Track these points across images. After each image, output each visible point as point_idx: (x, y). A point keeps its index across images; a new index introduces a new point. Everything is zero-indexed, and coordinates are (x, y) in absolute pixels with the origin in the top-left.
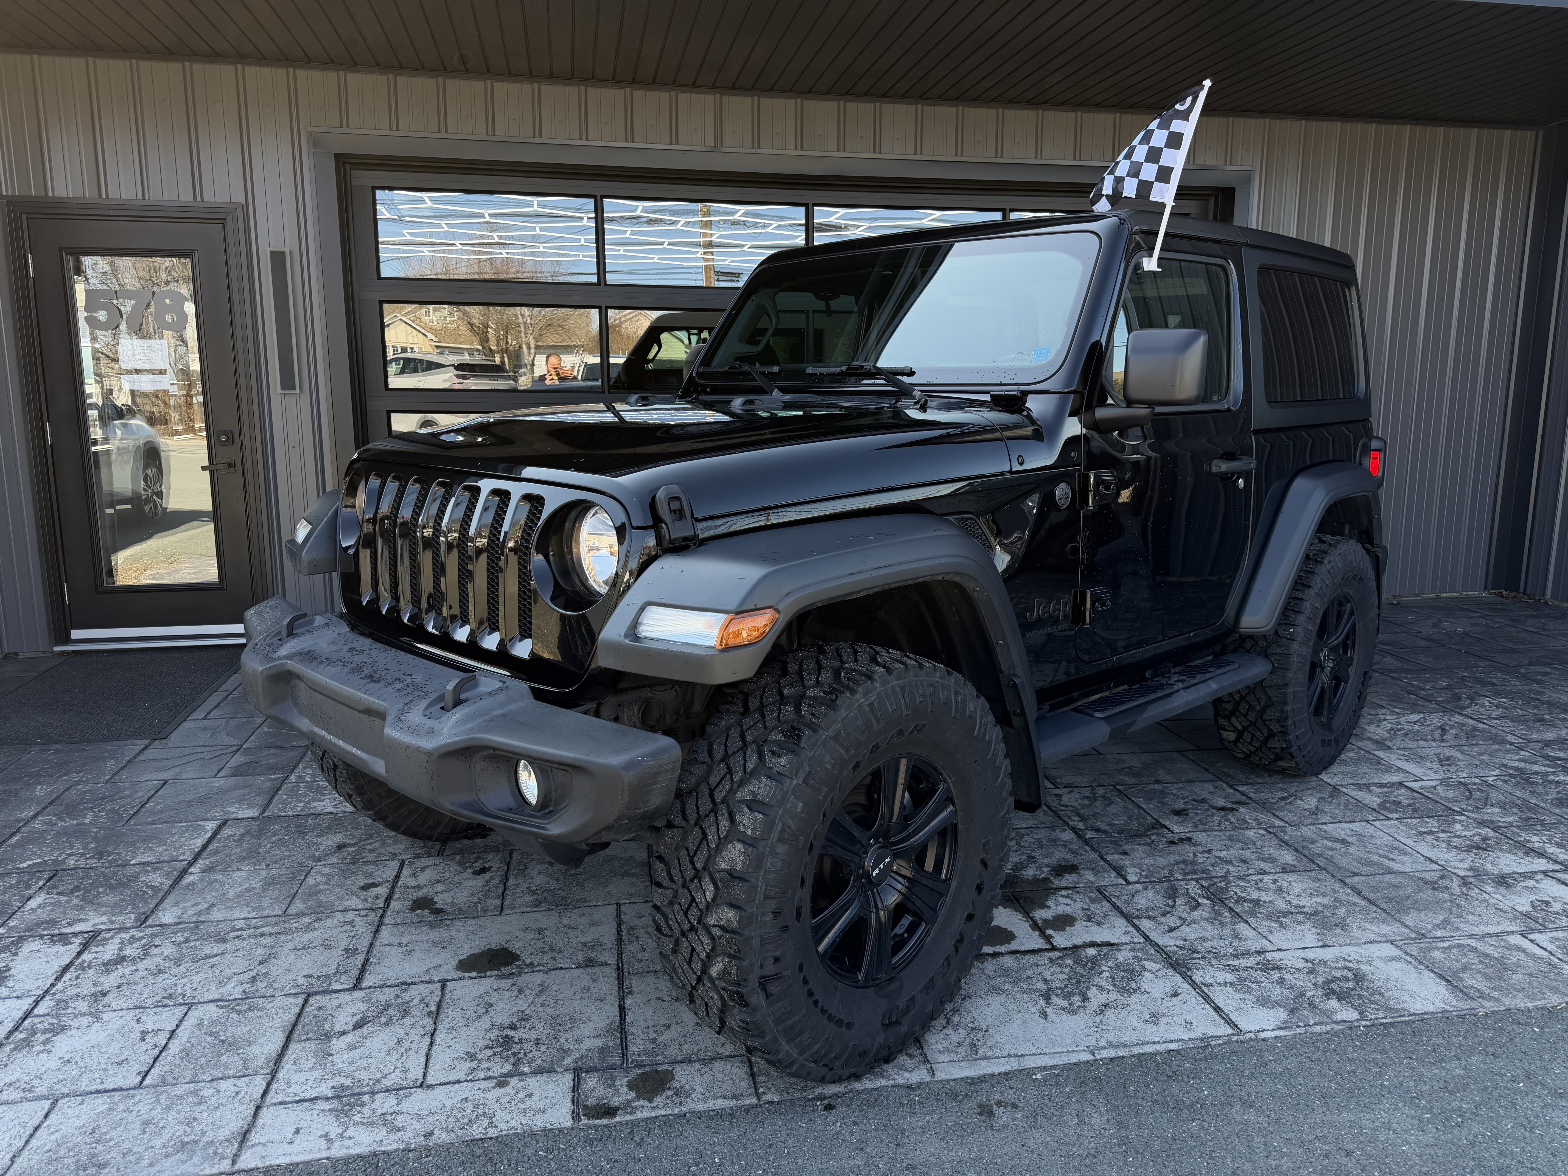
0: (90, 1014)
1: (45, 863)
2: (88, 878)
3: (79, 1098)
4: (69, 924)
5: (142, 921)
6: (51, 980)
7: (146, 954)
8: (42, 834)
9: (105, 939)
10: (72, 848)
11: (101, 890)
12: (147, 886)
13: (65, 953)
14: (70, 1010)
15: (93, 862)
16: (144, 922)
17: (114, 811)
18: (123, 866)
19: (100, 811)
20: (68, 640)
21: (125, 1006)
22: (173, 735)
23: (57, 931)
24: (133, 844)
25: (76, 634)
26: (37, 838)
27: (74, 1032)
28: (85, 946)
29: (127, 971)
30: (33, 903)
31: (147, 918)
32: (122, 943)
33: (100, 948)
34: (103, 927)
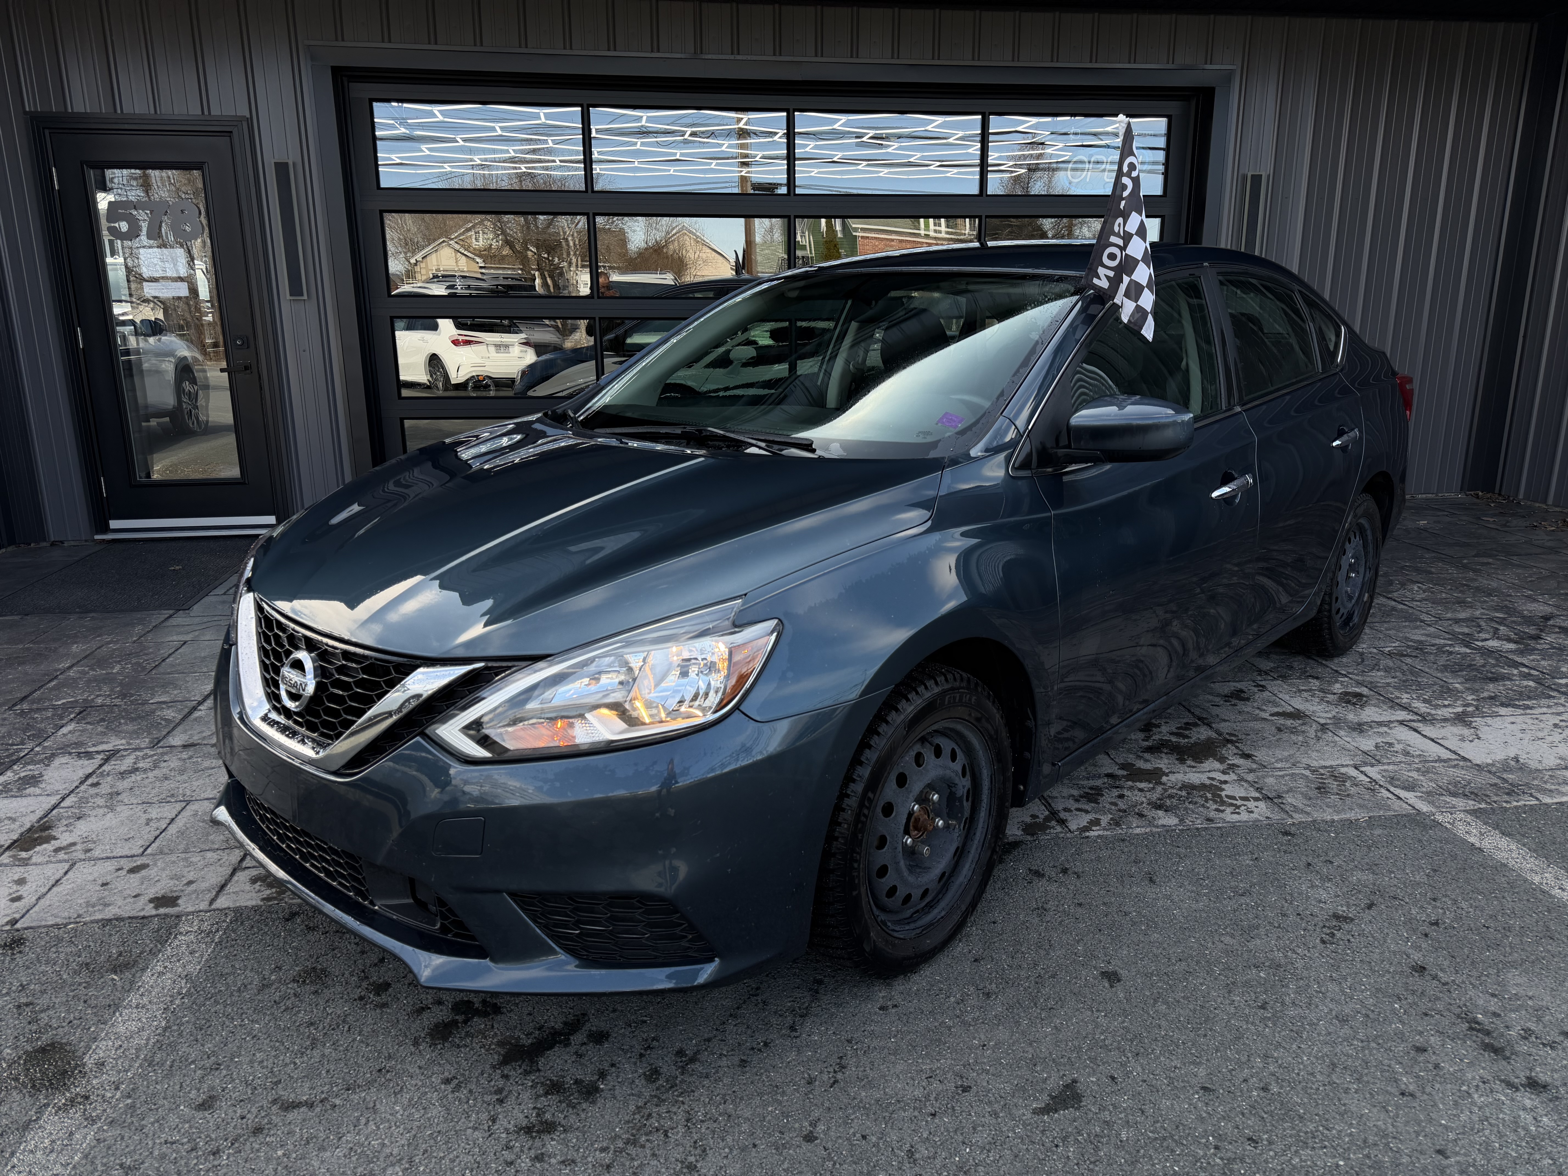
0: (106, 806)
1: (76, 701)
2: (112, 712)
3: (93, 862)
4: (94, 745)
5: (155, 744)
6: (76, 784)
7: (156, 766)
8: (75, 680)
9: (123, 756)
10: (100, 690)
11: (122, 721)
12: (162, 719)
13: (89, 766)
14: (90, 804)
15: (117, 702)
16: (157, 744)
17: (138, 664)
18: (143, 704)
19: (126, 664)
20: (106, 529)
21: (135, 802)
22: (195, 607)
23: (83, 750)
24: (152, 688)
25: (114, 524)
26: (72, 683)
27: (92, 819)
28: (106, 760)
29: (139, 778)
30: (64, 730)
31: (159, 742)
32: (137, 758)
33: (119, 762)
34: (122, 747)
